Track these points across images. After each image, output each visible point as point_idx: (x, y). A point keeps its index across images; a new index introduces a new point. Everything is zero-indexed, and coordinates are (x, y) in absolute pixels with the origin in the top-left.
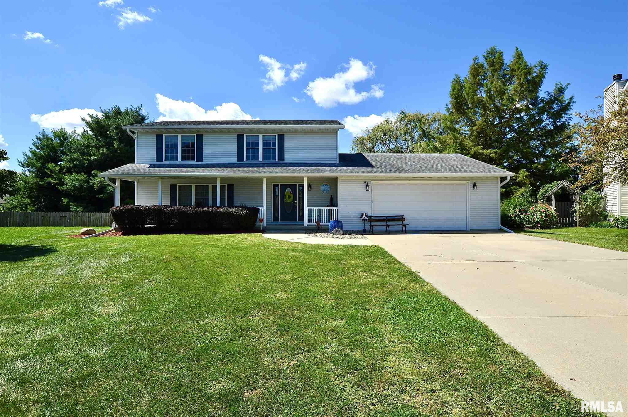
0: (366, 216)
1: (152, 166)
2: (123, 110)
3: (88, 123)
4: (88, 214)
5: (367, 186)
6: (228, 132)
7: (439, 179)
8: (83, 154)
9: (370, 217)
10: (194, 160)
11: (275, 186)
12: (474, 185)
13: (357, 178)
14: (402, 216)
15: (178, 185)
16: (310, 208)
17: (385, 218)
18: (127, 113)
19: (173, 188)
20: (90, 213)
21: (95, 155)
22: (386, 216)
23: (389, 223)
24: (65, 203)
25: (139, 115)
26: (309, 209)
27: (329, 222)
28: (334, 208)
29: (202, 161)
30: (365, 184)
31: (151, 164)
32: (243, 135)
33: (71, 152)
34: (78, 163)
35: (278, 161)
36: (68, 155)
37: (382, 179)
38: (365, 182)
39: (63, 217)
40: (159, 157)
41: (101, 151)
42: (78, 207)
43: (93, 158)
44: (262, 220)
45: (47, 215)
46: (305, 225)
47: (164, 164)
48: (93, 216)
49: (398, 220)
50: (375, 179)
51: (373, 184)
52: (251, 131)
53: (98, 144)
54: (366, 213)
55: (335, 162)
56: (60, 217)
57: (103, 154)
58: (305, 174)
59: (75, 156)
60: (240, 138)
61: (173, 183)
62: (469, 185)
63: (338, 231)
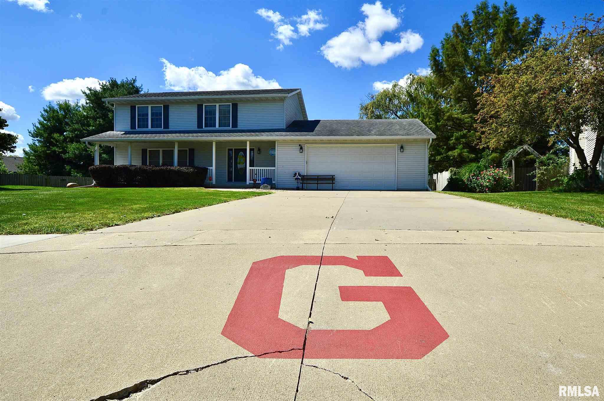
0: (300, 175)
1: (126, 133)
2: (119, 82)
3: (87, 96)
4: (85, 179)
5: (301, 148)
6: (189, 102)
7: (368, 142)
8: (83, 125)
9: (303, 176)
10: (162, 128)
11: (229, 150)
12: (402, 147)
13: (292, 141)
14: (333, 176)
15: (148, 149)
16: (252, 168)
17: (317, 177)
18: (123, 85)
19: (144, 152)
20: (86, 178)
21: (93, 126)
22: (318, 176)
23: (319, 182)
24: (68, 170)
25: (134, 87)
26: (251, 169)
28: (273, 168)
29: (168, 128)
30: (300, 147)
32: (203, 105)
33: (73, 123)
34: (78, 133)
35: (232, 127)
36: (70, 125)
37: (315, 142)
38: (300, 145)
39: (63, 180)
40: (133, 126)
41: (97, 122)
42: (78, 173)
43: (91, 128)
44: (211, 179)
45: (50, 178)
46: (248, 183)
47: (137, 131)
48: (89, 180)
49: (329, 179)
50: (308, 142)
51: (306, 147)
52: (208, 101)
53: (96, 116)
54: (299, 173)
55: (282, 128)
56: (61, 180)
57: (100, 125)
58: (248, 138)
59: (76, 126)
60: (200, 107)
61: (145, 148)
62: (396, 147)
63: (266, 186)
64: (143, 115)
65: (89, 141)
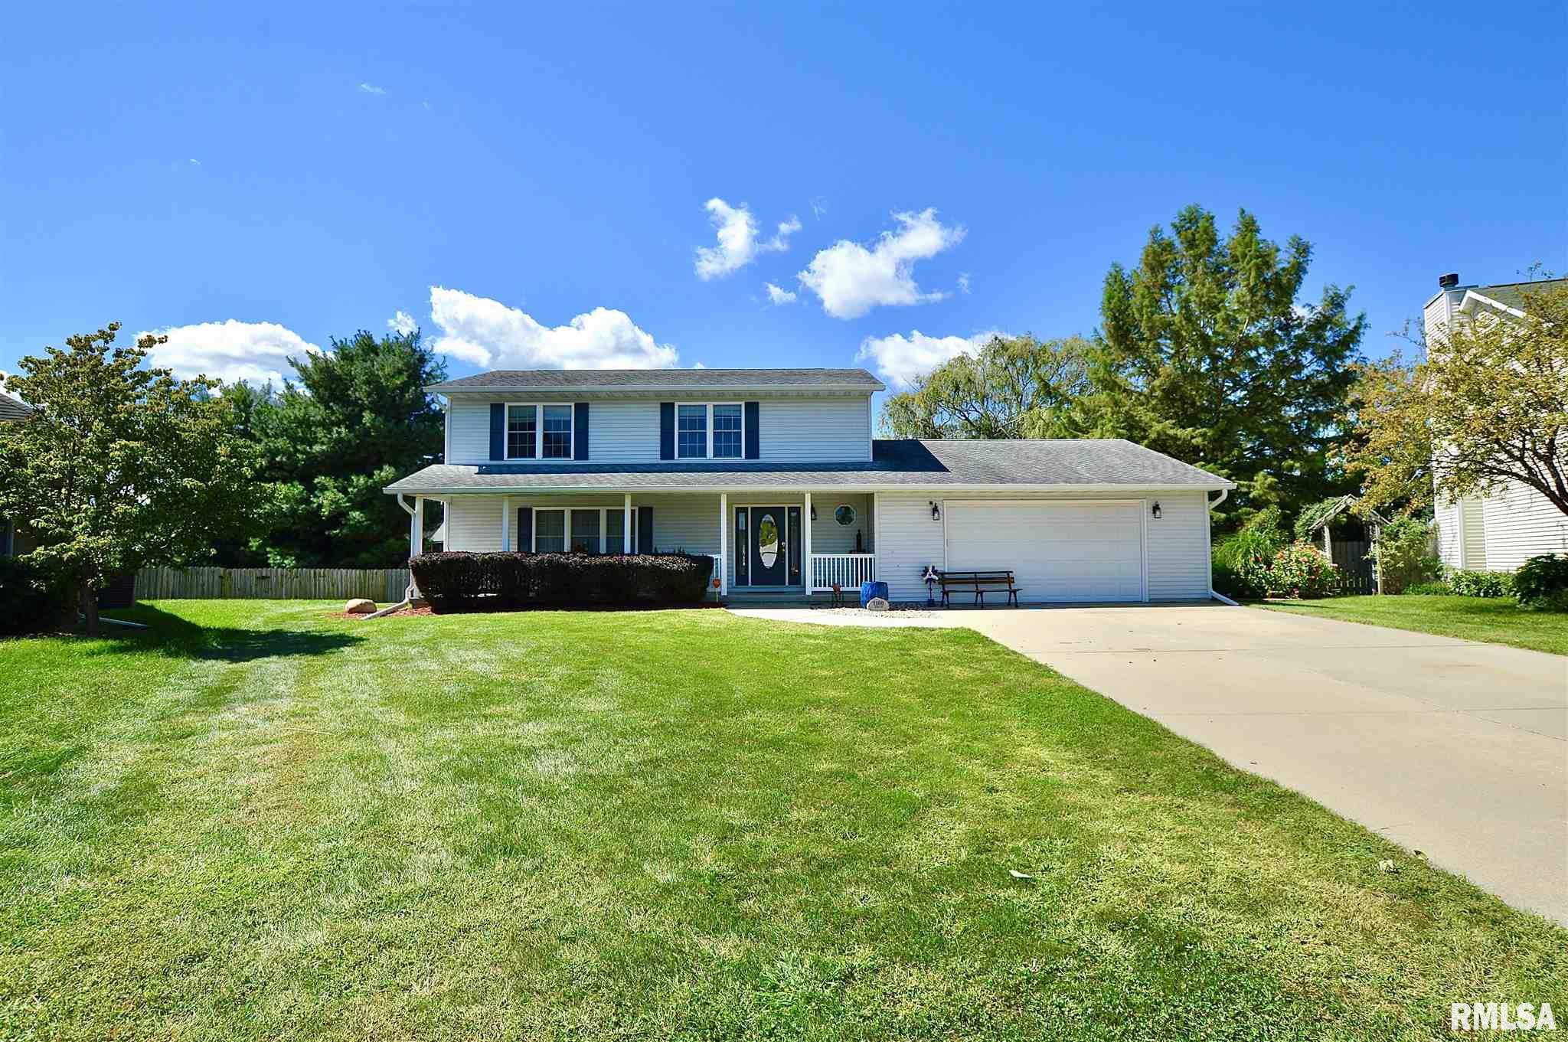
0: (935, 572)
1: (485, 470)
2: (378, 340)
3: (303, 370)
4: (315, 573)
5: (935, 510)
6: (642, 397)
7: (1081, 496)
8: (294, 439)
9: (943, 574)
10: (569, 456)
11: (739, 510)
12: (1156, 508)
13: (913, 494)
14: (1008, 573)
15: (535, 509)
16: (817, 556)
17: (973, 576)
18: (389, 349)
19: (524, 515)
20: (318, 570)
21: (323, 443)
22: (975, 573)
23: (981, 587)
24: (254, 549)
25: (415, 351)
26: (815, 559)
27: (857, 586)
28: (868, 556)
29: (587, 458)
30: (930, 508)
31: (480, 466)
32: (673, 404)
33: (267, 435)
34: (284, 459)
35: (747, 457)
36: (259, 441)
37: (965, 497)
38: (931, 503)
39: (263, 578)
40: (496, 452)
41: (335, 435)
42: (284, 558)
43: (317, 448)
44: (718, 584)
45: (230, 574)
46: (808, 592)
47: (509, 466)
48: (324, 576)
49: (1000, 581)
50: (950, 496)
51: (945, 507)
52: (690, 395)
53: (329, 419)
54: (933, 567)
55: (866, 460)
56: (257, 578)
58: (807, 486)
59: (281, 443)
60: (667, 409)
61: (522, 505)
62: (1146, 506)
63: (880, 603)
64: (522, 426)
65: (404, 492)
